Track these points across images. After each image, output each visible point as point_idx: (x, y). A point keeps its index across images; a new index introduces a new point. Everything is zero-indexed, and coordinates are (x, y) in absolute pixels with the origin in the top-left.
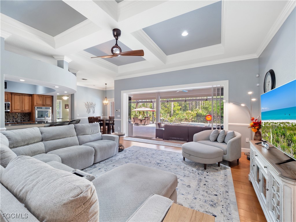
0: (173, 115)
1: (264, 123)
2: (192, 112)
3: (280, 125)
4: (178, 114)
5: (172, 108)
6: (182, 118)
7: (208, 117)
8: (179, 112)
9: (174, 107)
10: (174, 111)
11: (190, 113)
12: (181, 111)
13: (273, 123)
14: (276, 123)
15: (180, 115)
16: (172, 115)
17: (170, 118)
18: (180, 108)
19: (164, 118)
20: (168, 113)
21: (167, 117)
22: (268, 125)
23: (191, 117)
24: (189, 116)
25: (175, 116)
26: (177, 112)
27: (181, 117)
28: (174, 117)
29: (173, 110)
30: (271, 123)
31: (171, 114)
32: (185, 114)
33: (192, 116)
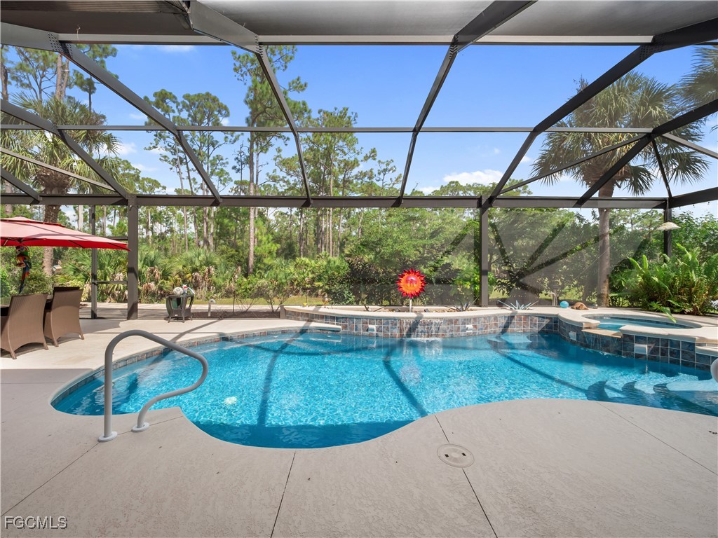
0: (254, 271)
2: (313, 262)
4: (270, 267)
5: (252, 249)
6: (284, 281)
7: (407, 281)
8: (275, 261)
9: (259, 246)
10: (259, 259)
11: (307, 265)
12: (278, 260)
15: (278, 271)
16: (251, 270)
17: (245, 280)
18: (276, 249)
19: (224, 280)
20: (239, 263)
21: (233, 276)
23: (311, 276)
24: (304, 273)
25: (263, 272)
26: (267, 261)
27: (281, 276)
28: (258, 276)
29: (255, 256)
31: (247, 269)
32: (292, 269)
33: (313, 273)
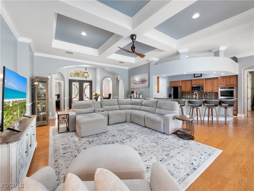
1: (13, 102)
3: (23, 101)
13: (20, 101)
14: (21, 101)
22: (16, 103)
30: (19, 101)
